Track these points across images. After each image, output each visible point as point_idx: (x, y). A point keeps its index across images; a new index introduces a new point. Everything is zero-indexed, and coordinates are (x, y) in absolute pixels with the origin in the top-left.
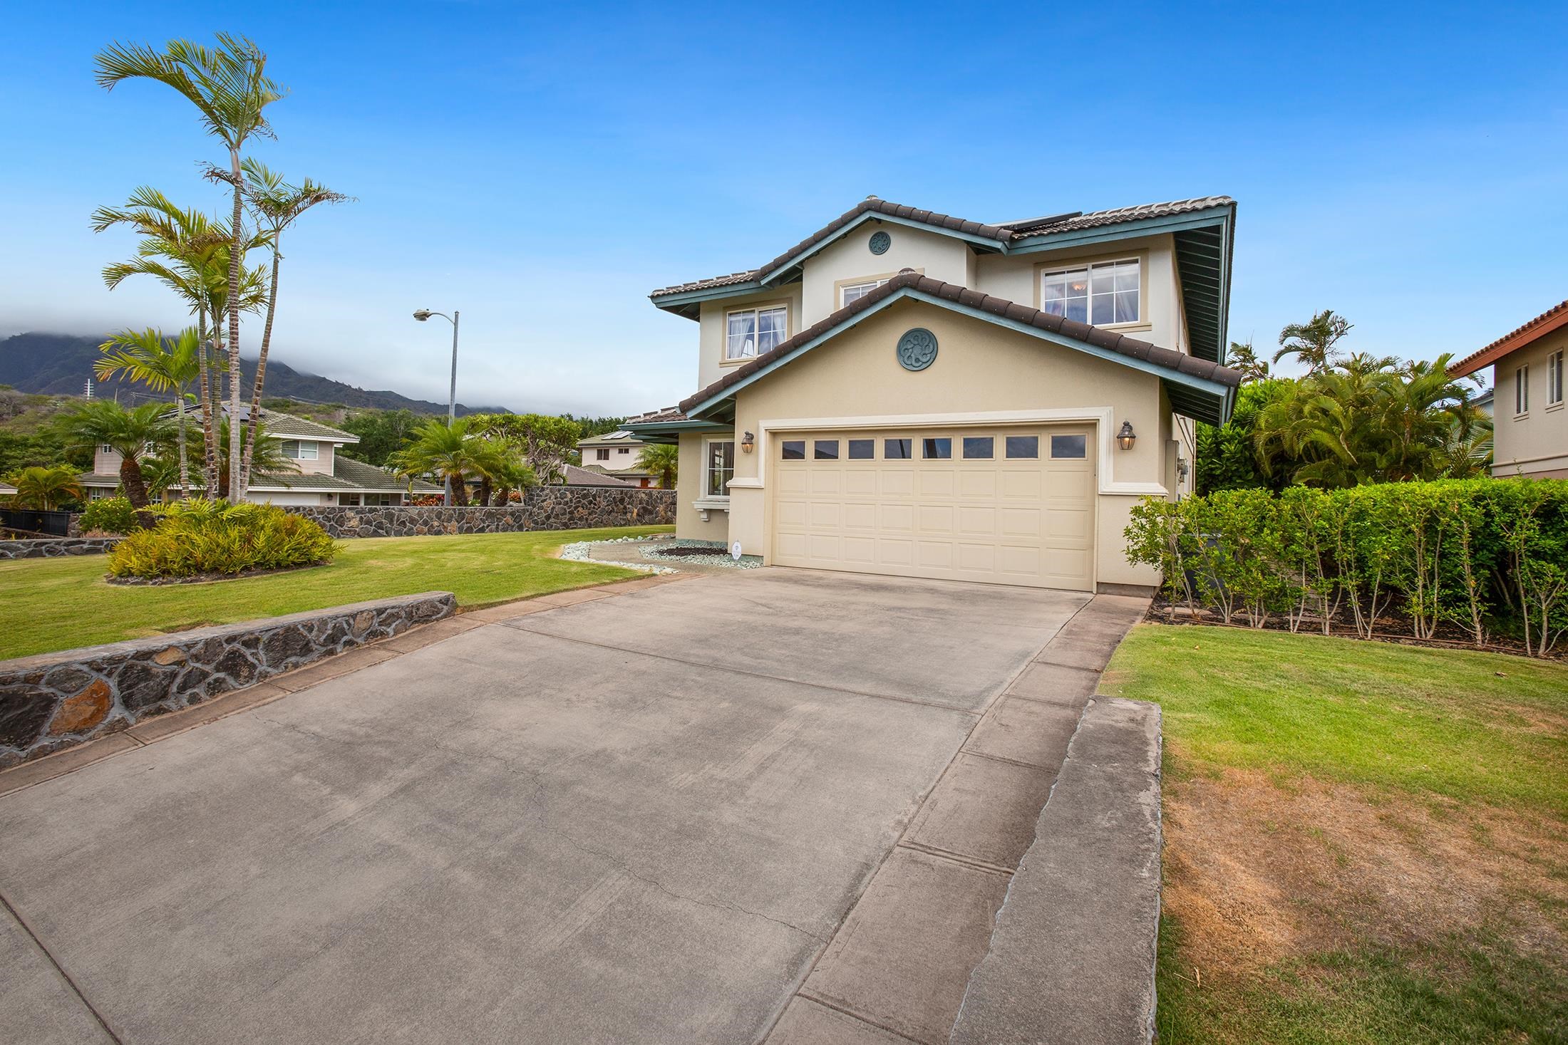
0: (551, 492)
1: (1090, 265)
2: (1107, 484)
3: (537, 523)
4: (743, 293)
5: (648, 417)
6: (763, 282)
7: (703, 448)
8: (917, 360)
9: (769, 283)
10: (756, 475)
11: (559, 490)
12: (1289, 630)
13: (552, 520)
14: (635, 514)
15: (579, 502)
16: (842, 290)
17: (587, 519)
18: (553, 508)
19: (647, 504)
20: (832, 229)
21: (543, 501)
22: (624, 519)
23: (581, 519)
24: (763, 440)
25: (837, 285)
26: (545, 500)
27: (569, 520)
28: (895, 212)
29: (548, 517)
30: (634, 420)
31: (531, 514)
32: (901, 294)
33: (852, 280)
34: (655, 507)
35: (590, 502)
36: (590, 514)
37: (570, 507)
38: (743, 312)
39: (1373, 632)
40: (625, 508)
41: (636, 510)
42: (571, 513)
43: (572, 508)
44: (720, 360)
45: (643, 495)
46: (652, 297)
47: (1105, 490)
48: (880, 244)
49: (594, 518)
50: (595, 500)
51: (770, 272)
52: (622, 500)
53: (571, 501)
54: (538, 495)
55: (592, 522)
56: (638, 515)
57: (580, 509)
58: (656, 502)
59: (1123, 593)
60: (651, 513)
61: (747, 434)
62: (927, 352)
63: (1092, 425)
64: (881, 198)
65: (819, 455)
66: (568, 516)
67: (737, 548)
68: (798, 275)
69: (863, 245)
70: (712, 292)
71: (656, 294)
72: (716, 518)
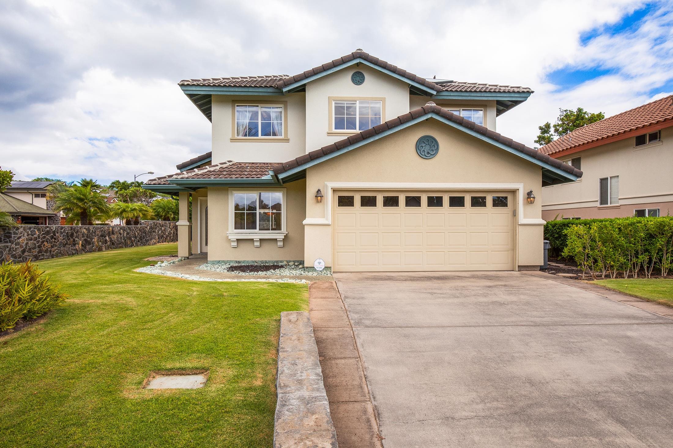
0: (24, 230)
1: (461, 109)
2: (522, 220)
3: (15, 257)
4: (261, 94)
6: (285, 90)
7: (230, 197)
8: (428, 153)
9: (289, 91)
10: (324, 216)
11: (30, 228)
12: (624, 278)
13: (26, 254)
14: (80, 245)
15: (45, 237)
16: (333, 103)
17: (50, 251)
18: (27, 244)
19: (87, 237)
21: (18, 238)
22: (74, 250)
23: (46, 251)
24: (330, 195)
25: (330, 99)
26: (20, 237)
27: (39, 252)
28: (376, 62)
29: (24, 251)
31: (10, 250)
32: (429, 116)
33: (341, 97)
34: (92, 239)
35: (52, 237)
36: (52, 247)
37: (38, 242)
38: (248, 106)
39: (651, 275)
40: (74, 240)
41: (81, 242)
42: (39, 247)
43: (40, 243)
44: (231, 137)
45: (85, 230)
47: (522, 222)
48: (358, 79)
49: (55, 250)
50: (55, 235)
51: (291, 84)
52: (72, 235)
53: (39, 237)
54: (15, 233)
55: (54, 253)
56: (82, 245)
57: (45, 243)
58: (92, 235)
59: (528, 269)
60: (89, 244)
61: (319, 191)
62: (434, 149)
63: (514, 192)
65: (362, 204)
66: (37, 250)
67: (319, 263)
68: (302, 89)
69: (347, 79)
70: (237, 89)
71: (186, 83)
72: (243, 246)
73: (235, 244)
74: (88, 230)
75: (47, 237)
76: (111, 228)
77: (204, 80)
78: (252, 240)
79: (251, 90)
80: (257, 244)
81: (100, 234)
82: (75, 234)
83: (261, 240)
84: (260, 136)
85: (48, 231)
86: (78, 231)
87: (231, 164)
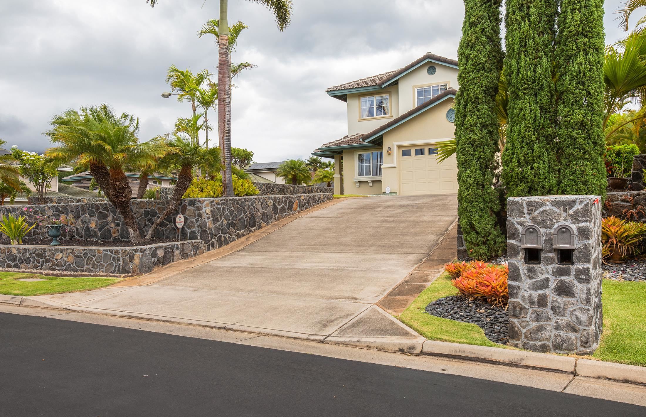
4: (371, 90)
5: (331, 144)
6: (383, 86)
7: (355, 156)
8: (454, 119)
9: (385, 87)
10: (393, 162)
15: (267, 190)
16: (416, 89)
20: (413, 65)
24: (395, 150)
25: (414, 87)
28: (439, 59)
30: (326, 146)
33: (421, 85)
37: (264, 192)
38: (368, 98)
44: (358, 118)
46: (328, 92)
48: (432, 71)
51: (386, 82)
61: (389, 147)
64: (433, 53)
65: (417, 154)
67: (388, 189)
68: (396, 83)
69: (425, 71)
70: (357, 89)
71: (329, 90)
72: (363, 185)
73: (358, 185)
74: (294, 188)
75: (269, 190)
76: (310, 188)
77: (341, 85)
78: (366, 182)
79: (365, 88)
80: (371, 184)
81: (302, 192)
82: (285, 190)
83: (373, 182)
84: (375, 116)
85: (269, 186)
86: (287, 188)
87: (357, 135)
